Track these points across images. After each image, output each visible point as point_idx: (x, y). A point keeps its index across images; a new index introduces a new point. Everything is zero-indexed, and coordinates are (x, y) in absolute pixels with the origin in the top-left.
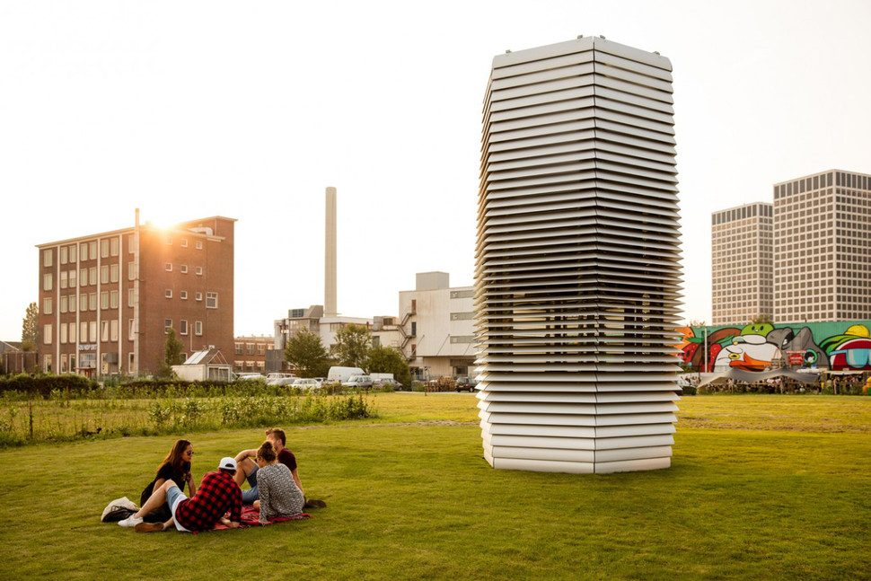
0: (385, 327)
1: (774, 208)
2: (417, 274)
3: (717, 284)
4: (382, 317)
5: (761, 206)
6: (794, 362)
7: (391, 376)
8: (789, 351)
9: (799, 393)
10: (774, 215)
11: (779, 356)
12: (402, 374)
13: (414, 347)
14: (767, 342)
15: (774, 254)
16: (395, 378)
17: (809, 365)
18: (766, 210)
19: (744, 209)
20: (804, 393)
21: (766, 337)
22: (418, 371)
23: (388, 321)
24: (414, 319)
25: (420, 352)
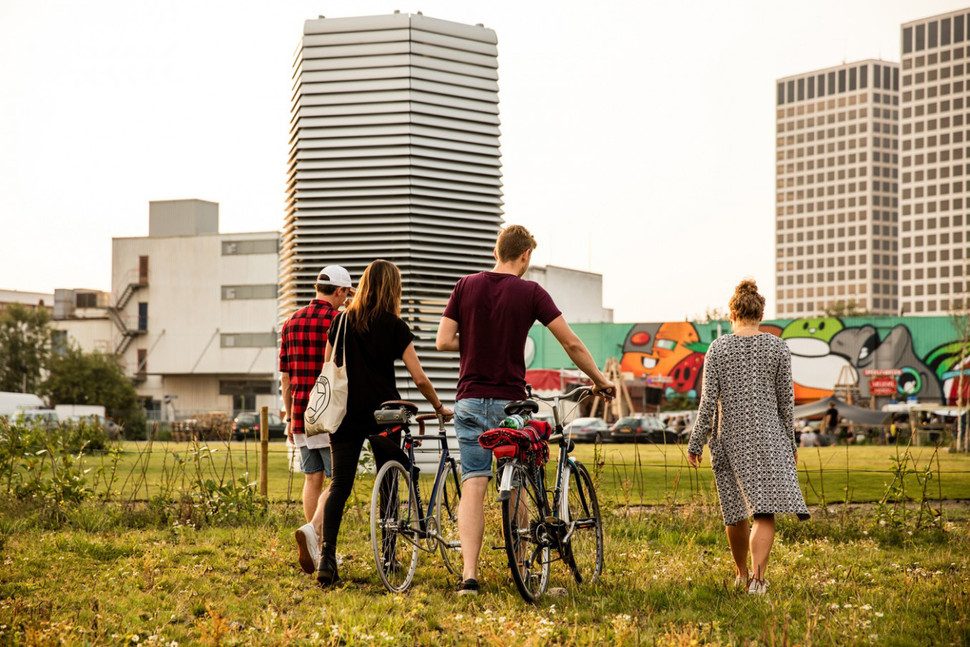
0: (79, 312)
1: (902, 73)
2: (152, 203)
3: (785, 232)
4: (73, 291)
5: (877, 68)
6: (879, 391)
7: (100, 411)
8: (871, 371)
9: (854, 443)
10: (903, 89)
11: (850, 378)
12: (122, 407)
13: (142, 354)
14: (832, 353)
15: (902, 170)
16: (108, 414)
17: (904, 398)
18: (886, 76)
19: (842, 73)
20: (863, 443)
21: (829, 344)
22: (150, 404)
23: (87, 299)
24: (142, 297)
25: (157, 364)
